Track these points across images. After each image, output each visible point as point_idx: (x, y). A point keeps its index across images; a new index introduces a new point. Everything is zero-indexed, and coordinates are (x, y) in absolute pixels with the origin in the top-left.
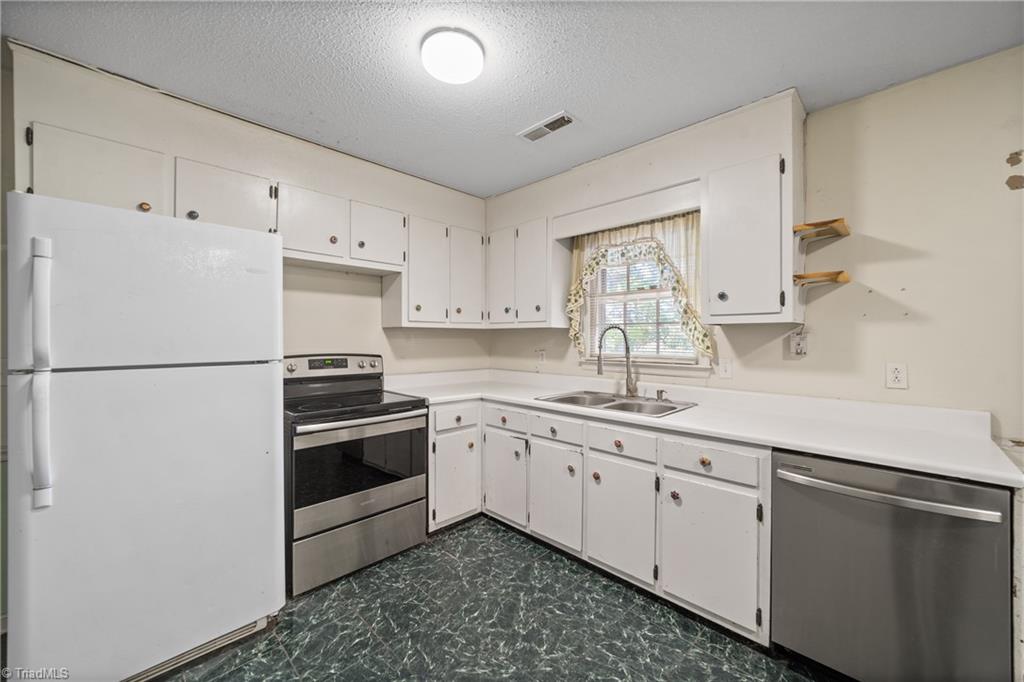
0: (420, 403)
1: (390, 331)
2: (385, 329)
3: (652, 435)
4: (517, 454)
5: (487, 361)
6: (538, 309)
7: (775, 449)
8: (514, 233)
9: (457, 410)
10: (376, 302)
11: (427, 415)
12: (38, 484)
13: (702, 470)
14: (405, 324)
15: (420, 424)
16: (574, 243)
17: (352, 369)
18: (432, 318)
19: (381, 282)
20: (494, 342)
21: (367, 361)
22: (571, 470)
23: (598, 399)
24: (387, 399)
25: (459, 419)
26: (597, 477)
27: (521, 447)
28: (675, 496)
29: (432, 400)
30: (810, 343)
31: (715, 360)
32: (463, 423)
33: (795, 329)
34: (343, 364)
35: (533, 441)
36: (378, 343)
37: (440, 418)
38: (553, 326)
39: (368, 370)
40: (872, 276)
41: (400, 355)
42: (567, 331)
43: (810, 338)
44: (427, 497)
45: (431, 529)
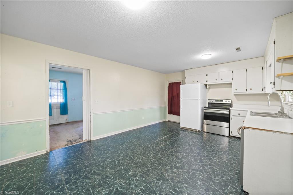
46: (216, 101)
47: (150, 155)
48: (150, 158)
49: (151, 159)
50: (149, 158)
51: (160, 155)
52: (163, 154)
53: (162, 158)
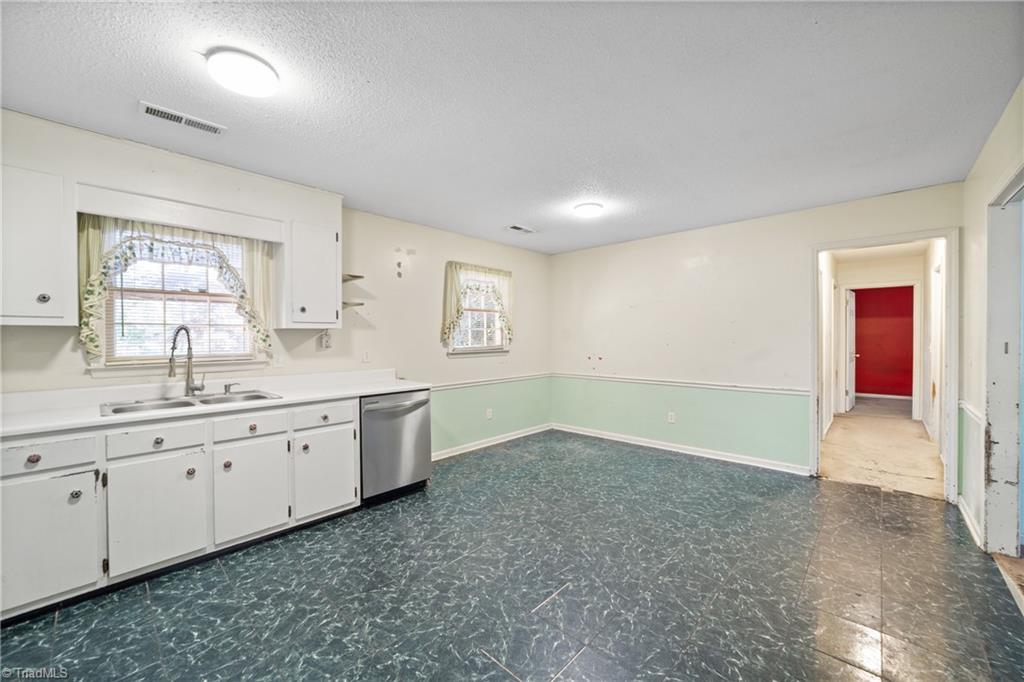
47: (590, 546)
48: (588, 537)
49: (585, 534)
50: (593, 539)
51: (556, 550)
52: (547, 552)
53: (551, 539)
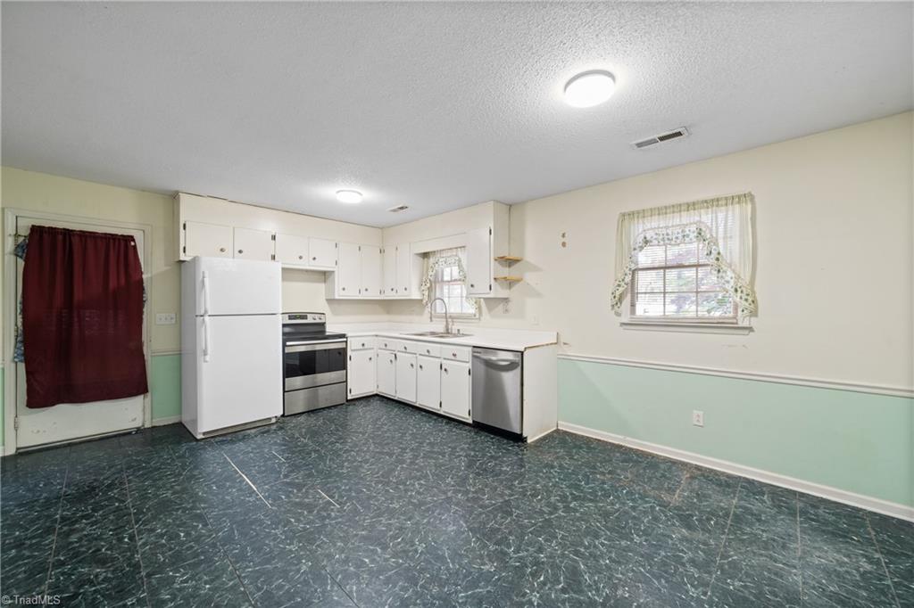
0: (343, 336)
1: (330, 301)
2: (327, 300)
3: (439, 345)
4: (391, 361)
5: (386, 317)
6: (406, 289)
7: (474, 347)
8: (395, 249)
9: (363, 340)
10: (322, 286)
11: (346, 342)
12: (205, 353)
13: (453, 358)
14: (337, 297)
15: (343, 345)
16: (425, 255)
17: (310, 320)
18: (352, 294)
19: (325, 276)
20: (389, 306)
21: (317, 316)
22: (412, 365)
23: (433, 334)
24: (327, 334)
25: (363, 345)
26: (421, 367)
27: (393, 359)
28: (446, 370)
29: (349, 335)
30: (511, 306)
31: (480, 313)
32: (366, 347)
33: (506, 300)
34: (304, 317)
35: (398, 354)
36: (324, 307)
37: (353, 345)
38: (413, 298)
39: (318, 321)
40: (530, 277)
41: (335, 313)
42: (422, 300)
43: (510, 303)
44: (346, 381)
45: (349, 398)
46: (290, 318)
